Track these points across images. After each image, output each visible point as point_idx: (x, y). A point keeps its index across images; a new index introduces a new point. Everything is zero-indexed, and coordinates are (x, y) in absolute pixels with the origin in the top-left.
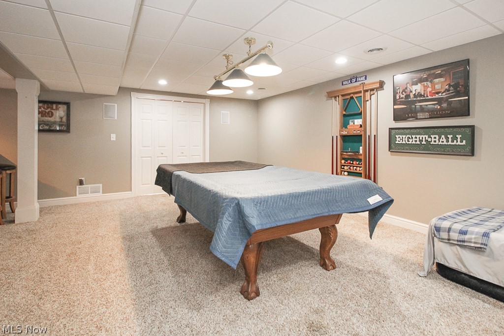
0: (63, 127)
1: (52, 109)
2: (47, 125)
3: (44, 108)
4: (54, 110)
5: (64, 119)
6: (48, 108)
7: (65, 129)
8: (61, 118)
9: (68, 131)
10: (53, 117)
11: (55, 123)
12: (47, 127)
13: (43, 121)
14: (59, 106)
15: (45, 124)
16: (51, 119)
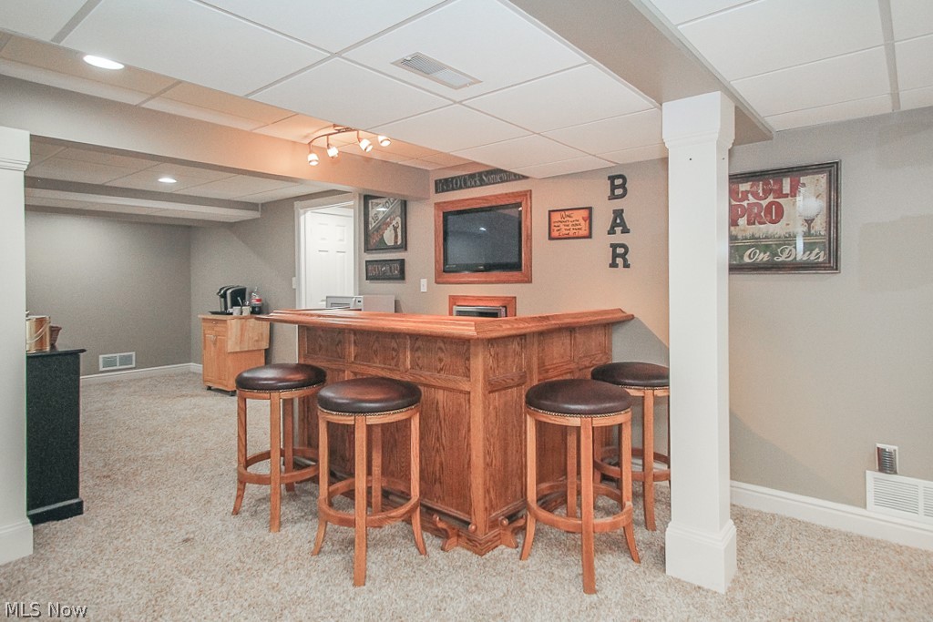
0: (817, 250)
1: (780, 194)
2: (766, 248)
3: (755, 195)
4: (786, 196)
5: (820, 226)
6: (767, 193)
7: (821, 260)
8: (809, 222)
9: (831, 263)
10: (783, 222)
11: (789, 239)
12: (763, 257)
13: (753, 237)
14: (803, 179)
15: (757, 246)
16: (777, 229)
